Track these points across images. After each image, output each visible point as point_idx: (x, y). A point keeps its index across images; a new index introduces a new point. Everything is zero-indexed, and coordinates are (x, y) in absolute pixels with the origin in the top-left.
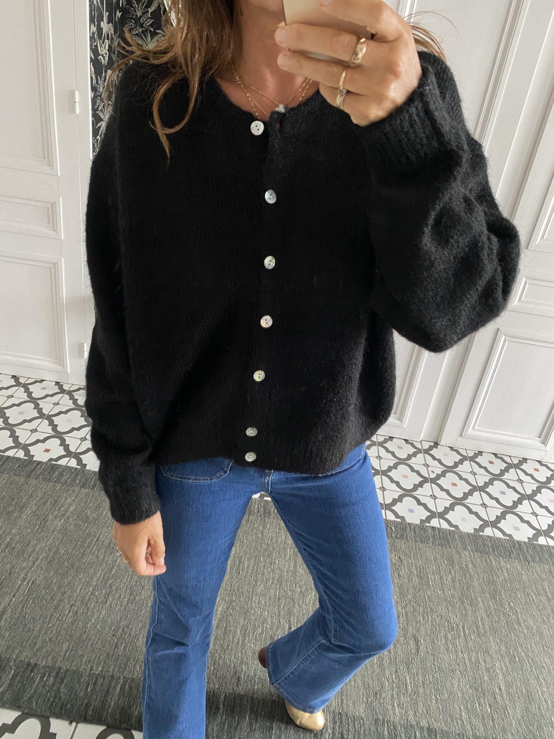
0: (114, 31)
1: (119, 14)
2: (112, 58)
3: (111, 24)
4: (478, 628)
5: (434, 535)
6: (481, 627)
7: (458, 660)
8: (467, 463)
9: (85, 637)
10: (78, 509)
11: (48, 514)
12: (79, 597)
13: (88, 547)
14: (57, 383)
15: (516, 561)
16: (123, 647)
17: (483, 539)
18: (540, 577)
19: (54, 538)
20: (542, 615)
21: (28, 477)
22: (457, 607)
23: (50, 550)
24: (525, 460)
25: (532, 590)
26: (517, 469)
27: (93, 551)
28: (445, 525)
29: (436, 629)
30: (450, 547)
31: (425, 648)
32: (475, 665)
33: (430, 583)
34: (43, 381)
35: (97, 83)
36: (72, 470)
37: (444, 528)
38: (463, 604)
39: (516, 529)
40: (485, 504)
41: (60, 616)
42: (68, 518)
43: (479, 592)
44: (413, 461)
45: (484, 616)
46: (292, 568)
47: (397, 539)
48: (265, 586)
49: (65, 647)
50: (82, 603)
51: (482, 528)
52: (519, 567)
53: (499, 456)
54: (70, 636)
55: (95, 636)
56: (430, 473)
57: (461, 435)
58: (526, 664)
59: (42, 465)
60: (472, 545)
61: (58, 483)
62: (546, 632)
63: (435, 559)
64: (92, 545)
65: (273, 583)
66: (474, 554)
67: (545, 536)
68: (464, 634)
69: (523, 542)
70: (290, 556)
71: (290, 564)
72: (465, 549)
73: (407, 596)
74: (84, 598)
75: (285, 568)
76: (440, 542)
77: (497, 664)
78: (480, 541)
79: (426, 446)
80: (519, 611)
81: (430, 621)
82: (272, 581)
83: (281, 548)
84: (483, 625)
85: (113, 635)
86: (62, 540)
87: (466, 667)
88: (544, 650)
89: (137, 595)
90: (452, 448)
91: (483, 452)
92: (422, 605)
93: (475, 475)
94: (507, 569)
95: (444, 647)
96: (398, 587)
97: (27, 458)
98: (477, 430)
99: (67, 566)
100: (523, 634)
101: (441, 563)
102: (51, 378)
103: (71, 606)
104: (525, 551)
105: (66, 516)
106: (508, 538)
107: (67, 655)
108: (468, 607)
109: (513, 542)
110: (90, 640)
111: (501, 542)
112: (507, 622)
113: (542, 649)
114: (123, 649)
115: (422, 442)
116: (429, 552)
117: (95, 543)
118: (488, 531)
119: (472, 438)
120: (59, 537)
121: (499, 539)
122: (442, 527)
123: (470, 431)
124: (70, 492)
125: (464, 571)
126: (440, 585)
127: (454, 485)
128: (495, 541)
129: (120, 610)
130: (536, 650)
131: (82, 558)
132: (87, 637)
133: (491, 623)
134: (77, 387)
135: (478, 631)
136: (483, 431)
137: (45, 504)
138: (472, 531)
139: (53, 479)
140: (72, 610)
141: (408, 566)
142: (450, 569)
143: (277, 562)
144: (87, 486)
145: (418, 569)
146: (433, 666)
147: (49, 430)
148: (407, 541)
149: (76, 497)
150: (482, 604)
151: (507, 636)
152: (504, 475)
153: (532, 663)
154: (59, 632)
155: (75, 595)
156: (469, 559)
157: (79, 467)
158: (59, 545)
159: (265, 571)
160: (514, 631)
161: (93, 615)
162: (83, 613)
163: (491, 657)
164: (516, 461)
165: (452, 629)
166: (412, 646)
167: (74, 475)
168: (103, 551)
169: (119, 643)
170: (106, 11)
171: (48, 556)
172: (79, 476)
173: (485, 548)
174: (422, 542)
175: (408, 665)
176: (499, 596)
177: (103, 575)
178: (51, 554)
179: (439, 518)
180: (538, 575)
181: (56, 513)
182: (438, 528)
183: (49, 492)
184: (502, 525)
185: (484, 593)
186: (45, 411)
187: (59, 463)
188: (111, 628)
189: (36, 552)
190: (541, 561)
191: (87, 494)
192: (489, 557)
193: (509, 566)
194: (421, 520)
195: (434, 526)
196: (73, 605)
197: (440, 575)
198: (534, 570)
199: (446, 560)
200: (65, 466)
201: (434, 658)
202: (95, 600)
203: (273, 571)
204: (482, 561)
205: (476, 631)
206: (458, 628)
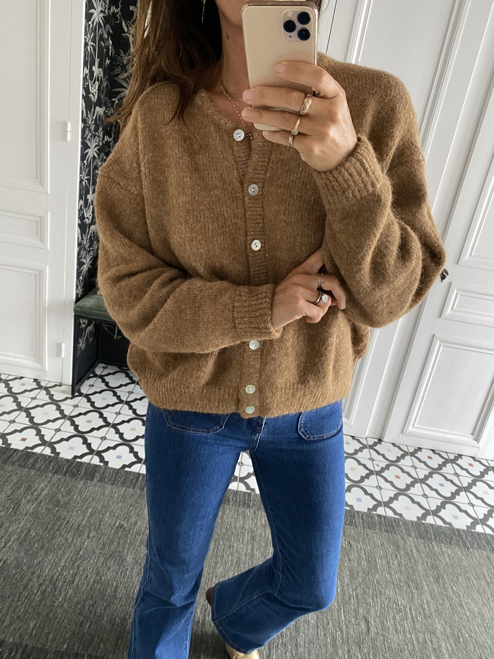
0: (104, 75)
1: (108, 62)
2: (100, 97)
3: (101, 69)
4: (424, 610)
5: (380, 522)
6: (427, 609)
7: (407, 640)
8: (408, 458)
9: (51, 615)
10: (50, 494)
11: (21, 498)
12: (48, 577)
13: (58, 530)
14: (35, 380)
15: (456, 547)
16: (88, 625)
17: (425, 526)
18: (479, 563)
19: (26, 521)
20: (482, 598)
21: (5, 463)
22: (404, 590)
23: (21, 532)
24: (460, 456)
25: (472, 575)
26: (453, 465)
27: (63, 533)
28: (390, 514)
29: (385, 611)
30: (395, 533)
31: (375, 629)
32: (423, 645)
33: (378, 566)
34: (23, 377)
35: (87, 116)
36: (46, 457)
37: (390, 516)
38: (409, 587)
39: (456, 517)
40: (425, 495)
41: (28, 594)
42: (41, 502)
43: (423, 576)
44: (359, 456)
45: (430, 599)
46: (249, 551)
47: (346, 525)
48: (224, 569)
49: (32, 625)
50: (50, 583)
51: (424, 516)
52: (459, 553)
53: (437, 452)
54: (38, 614)
55: (62, 615)
56: (376, 467)
57: (402, 432)
58: (470, 644)
59: (18, 452)
60: (415, 532)
61: (32, 469)
62: (487, 615)
63: (382, 545)
64: (62, 528)
65: (231, 565)
66: (417, 540)
67: (482, 524)
68: (411, 615)
69: (462, 530)
70: (248, 540)
71: (247, 547)
72: (409, 535)
73: (357, 579)
74: (52, 577)
75: (243, 551)
76: (386, 529)
77: (443, 645)
78: (422, 528)
79: (371, 442)
80: (461, 594)
81: (379, 603)
82: (231, 563)
83: (239, 533)
84: (429, 607)
85: (79, 614)
86: (33, 523)
87: (414, 647)
88: (486, 631)
89: (103, 575)
90: (394, 444)
91: (421, 448)
92: (371, 587)
93: (416, 469)
94: (448, 555)
95: (393, 628)
96: (348, 569)
97: (4, 446)
98: (417, 428)
99: (37, 548)
100: (466, 615)
101: (388, 548)
102: (30, 375)
103: (40, 585)
104: (464, 538)
105: (38, 500)
106: (448, 526)
107: (34, 632)
108: (414, 590)
109: (453, 529)
110: (56, 618)
111: (442, 529)
112: (451, 605)
113: (484, 630)
114: (88, 628)
115: (368, 439)
116: (377, 537)
117: (65, 526)
118: (430, 520)
119: (412, 435)
120: (31, 520)
121: (440, 527)
122: (388, 515)
123: (410, 428)
124: (44, 477)
125: (409, 555)
126: (388, 569)
127: (397, 477)
128: (436, 528)
129: (86, 589)
130: (479, 631)
131: (52, 539)
132: (53, 615)
133: (436, 606)
134: (53, 384)
135: (424, 612)
136: (422, 429)
137: (19, 488)
138: (415, 519)
139: (28, 465)
140: (40, 589)
141: (357, 550)
142: (396, 554)
143: (236, 545)
144: (59, 472)
145: (367, 554)
146: (383, 646)
147: (26, 421)
148: (356, 527)
149: (48, 483)
150: (426, 588)
151: (451, 618)
152: (441, 469)
153: (475, 644)
154: (27, 610)
155: (44, 574)
156: (413, 544)
157: (53, 455)
158: (30, 527)
159: (225, 554)
160: (457, 613)
161: (60, 594)
162: (50, 593)
163: (437, 638)
164: (452, 457)
165: (400, 611)
166: (363, 627)
167: (47, 462)
168: (72, 533)
169: (85, 622)
170: (98, 58)
171: (19, 537)
172: (53, 463)
173: (427, 535)
174: (369, 528)
175: (359, 644)
176: (442, 580)
177: (71, 556)
178: (23, 535)
179: (385, 507)
180: (477, 560)
181: (29, 497)
182: (384, 516)
183: (24, 478)
184: (442, 513)
185: (428, 577)
186: (23, 405)
187: (35, 451)
188: (77, 607)
189: (8, 534)
190: (479, 547)
191: (59, 480)
192: (431, 543)
193: (450, 552)
194: (368, 509)
195: (380, 514)
196: (42, 584)
197: (387, 559)
198: (473, 556)
199: (392, 545)
200: (40, 454)
201: (384, 638)
202: (63, 580)
203: (232, 555)
204: (425, 546)
205: (422, 613)
206: (405, 610)
